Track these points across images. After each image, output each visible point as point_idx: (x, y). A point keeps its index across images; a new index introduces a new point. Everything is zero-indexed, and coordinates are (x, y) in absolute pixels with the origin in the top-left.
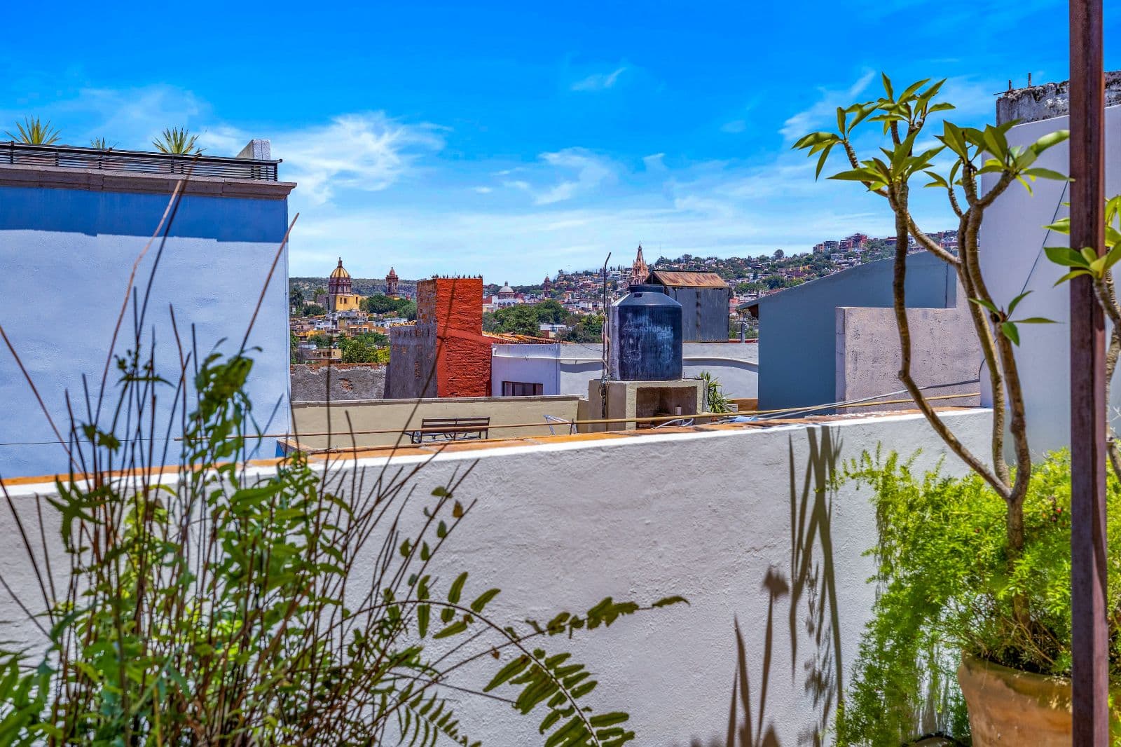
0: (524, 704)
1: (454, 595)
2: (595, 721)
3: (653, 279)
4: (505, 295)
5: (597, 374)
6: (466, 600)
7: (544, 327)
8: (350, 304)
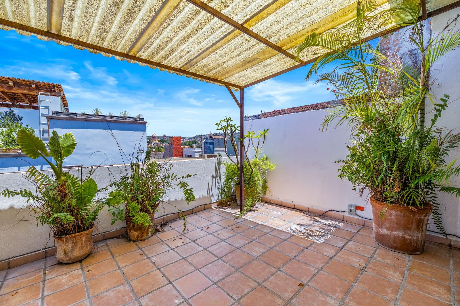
0: (181, 188)
1: (172, 175)
2: (189, 189)
3: (211, 138)
4: (186, 139)
5: (200, 153)
6: (174, 176)
7: (194, 145)
8: (156, 141)
